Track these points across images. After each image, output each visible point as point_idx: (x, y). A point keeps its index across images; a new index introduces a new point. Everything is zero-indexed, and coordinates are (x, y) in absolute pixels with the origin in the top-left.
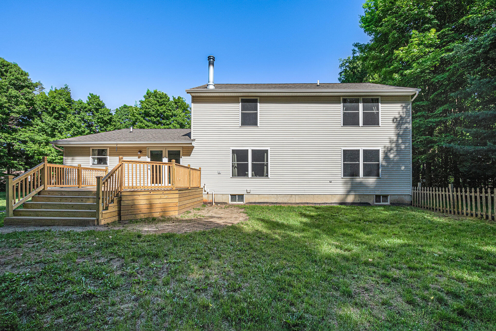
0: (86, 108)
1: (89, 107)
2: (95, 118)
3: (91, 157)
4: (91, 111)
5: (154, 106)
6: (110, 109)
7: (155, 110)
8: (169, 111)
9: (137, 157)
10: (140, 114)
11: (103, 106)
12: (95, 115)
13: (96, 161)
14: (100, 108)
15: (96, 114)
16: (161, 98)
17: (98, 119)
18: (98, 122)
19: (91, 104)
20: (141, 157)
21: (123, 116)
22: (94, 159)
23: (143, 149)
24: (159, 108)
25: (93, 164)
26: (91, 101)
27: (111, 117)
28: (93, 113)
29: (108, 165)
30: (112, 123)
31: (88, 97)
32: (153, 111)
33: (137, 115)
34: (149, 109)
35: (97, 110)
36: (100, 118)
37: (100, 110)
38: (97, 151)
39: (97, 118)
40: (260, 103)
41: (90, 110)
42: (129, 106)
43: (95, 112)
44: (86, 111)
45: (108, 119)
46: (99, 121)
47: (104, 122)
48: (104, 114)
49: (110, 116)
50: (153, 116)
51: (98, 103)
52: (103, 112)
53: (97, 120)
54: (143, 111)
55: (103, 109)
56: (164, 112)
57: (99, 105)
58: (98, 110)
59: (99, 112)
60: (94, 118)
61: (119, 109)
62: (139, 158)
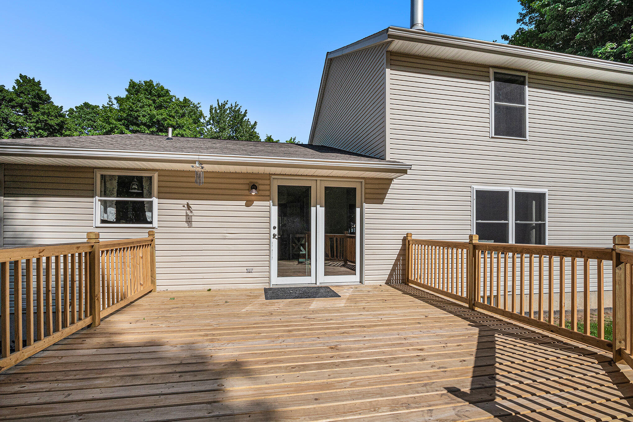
0: (11, 100)
1: (19, 100)
2: (33, 120)
3: (98, 198)
4: (21, 108)
5: (147, 108)
6: (62, 107)
7: (149, 114)
8: (172, 119)
9: (244, 203)
10: (120, 120)
11: (47, 99)
12: (30, 115)
13: (112, 211)
14: (40, 103)
15: (33, 113)
16: (159, 96)
17: (37, 122)
18: (38, 129)
19: (22, 95)
20: (255, 203)
21: (84, 120)
22: (105, 204)
23: (260, 182)
24: (155, 112)
25: (103, 221)
26: (22, 89)
27: (62, 122)
28: (25, 112)
29: (155, 224)
30: (63, 131)
31: (17, 80)
32: (144, 116)
33: (115, 122)
34: (136, 112)
35: (35, 106)
36: (41, 121)
37: (41, 106)
38: (115, 183)
39: (35, 120)
40: (529, 87)
41: (21, 106)
42: (94, 105)
43: (31, 109)
44: (13, 107)
45: (57, 125)
46: (39, 125)
47: (48, 129)
48: (49, 114)
49: (62, 119)
50: (145, 124)
51: (38, 94)
52: (47, 111)
53: (34, 124)
54: (125, 115)
55: (46, 106)
56: (164, 119)
57: (38, 97)
58: (38, 107)
59: (38, 111)
60: (28, 120)
61: (75, 110)
62: (247, 205)
